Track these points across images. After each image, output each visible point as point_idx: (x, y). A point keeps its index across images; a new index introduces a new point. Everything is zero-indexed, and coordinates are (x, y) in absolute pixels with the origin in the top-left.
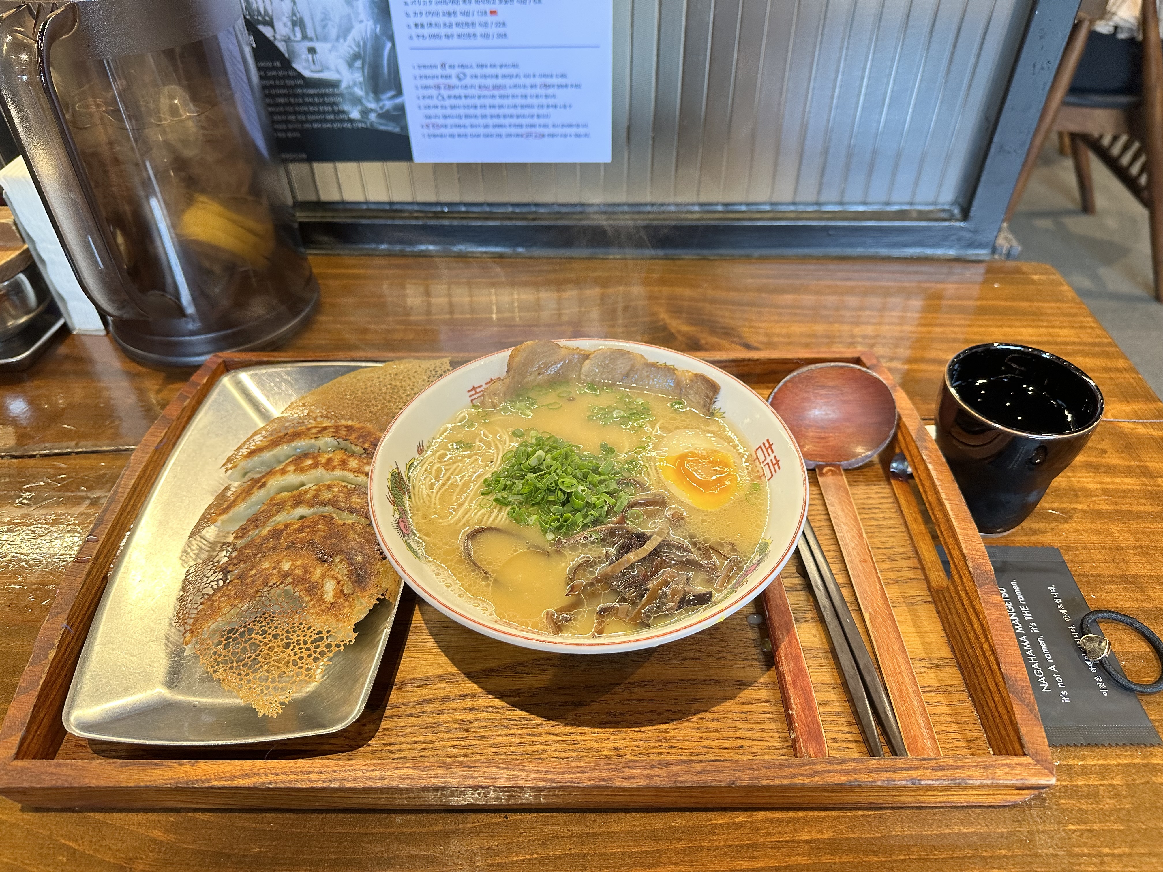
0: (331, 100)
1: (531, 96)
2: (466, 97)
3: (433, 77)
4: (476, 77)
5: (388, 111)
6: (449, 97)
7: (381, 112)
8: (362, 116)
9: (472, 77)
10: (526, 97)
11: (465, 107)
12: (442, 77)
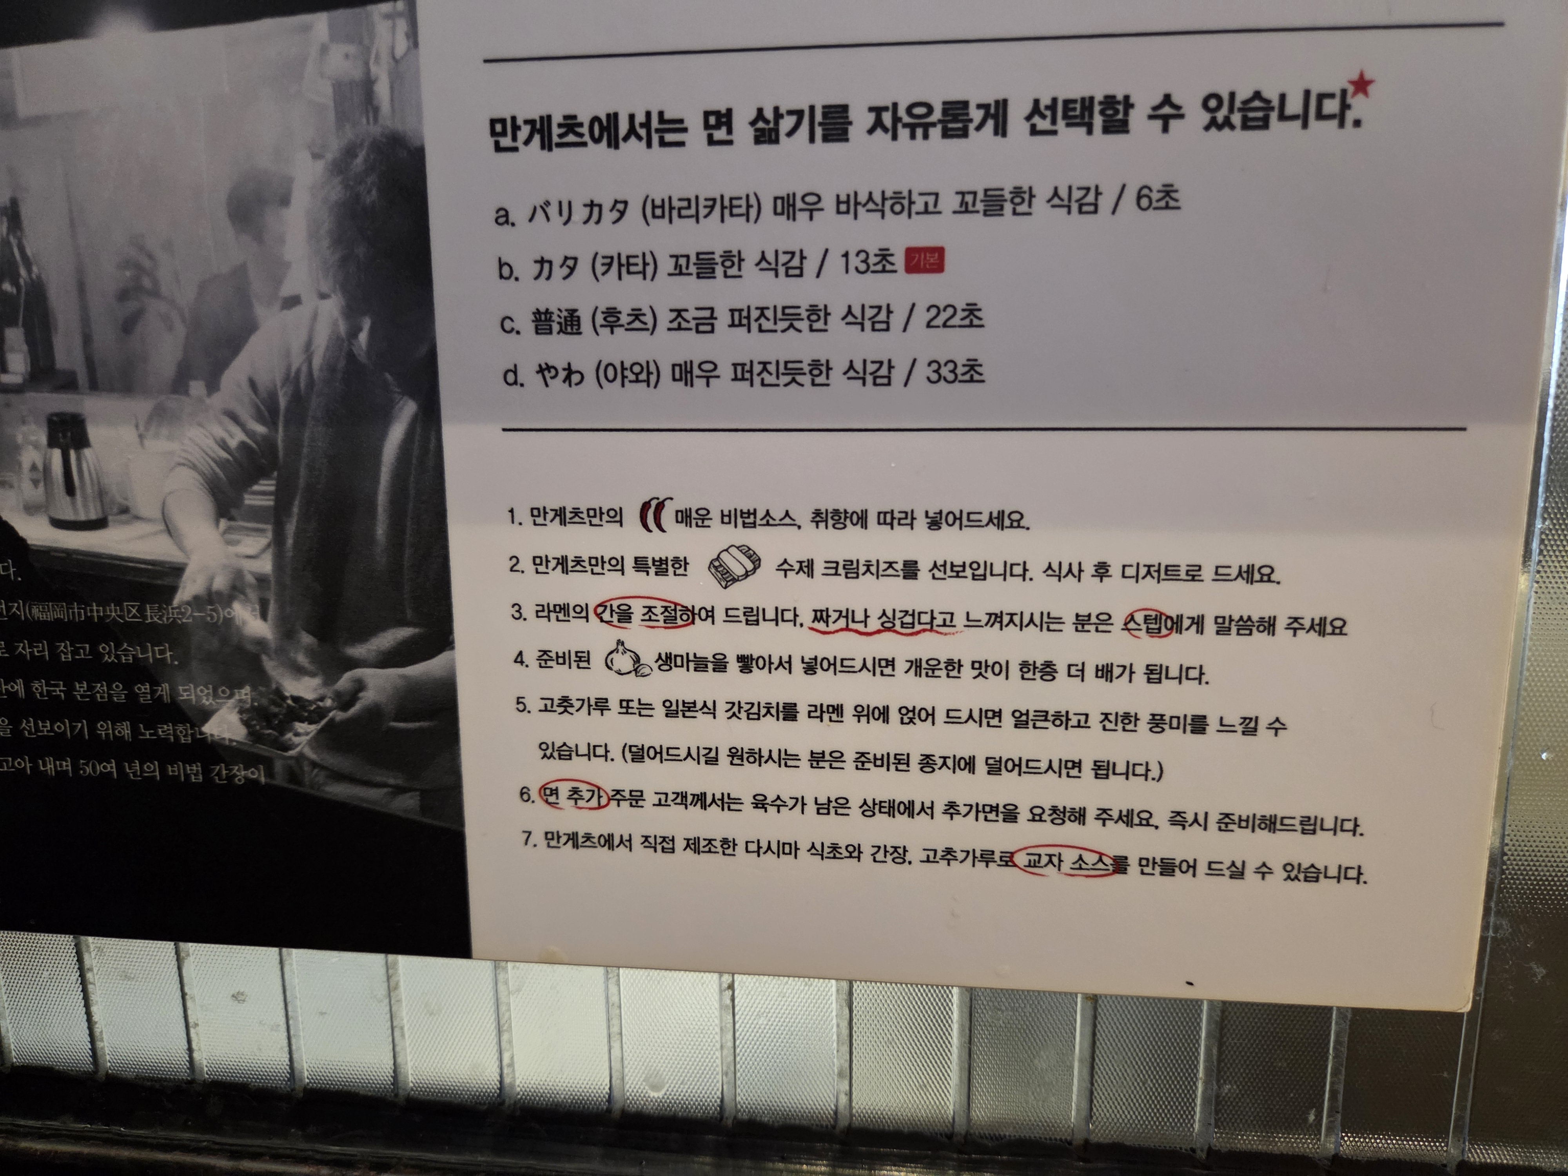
0: (130, 653)
1: (1077, 671)
2: (746, 663)
3: (597, 564)
4: (807, 568)
5: (374, 713)
6: (667, 661)
7: (339, 716)
8: (254, 736)
9: (784, 568)
10: (1048, 670)
11: (735, 710)
12: (641, 564)
